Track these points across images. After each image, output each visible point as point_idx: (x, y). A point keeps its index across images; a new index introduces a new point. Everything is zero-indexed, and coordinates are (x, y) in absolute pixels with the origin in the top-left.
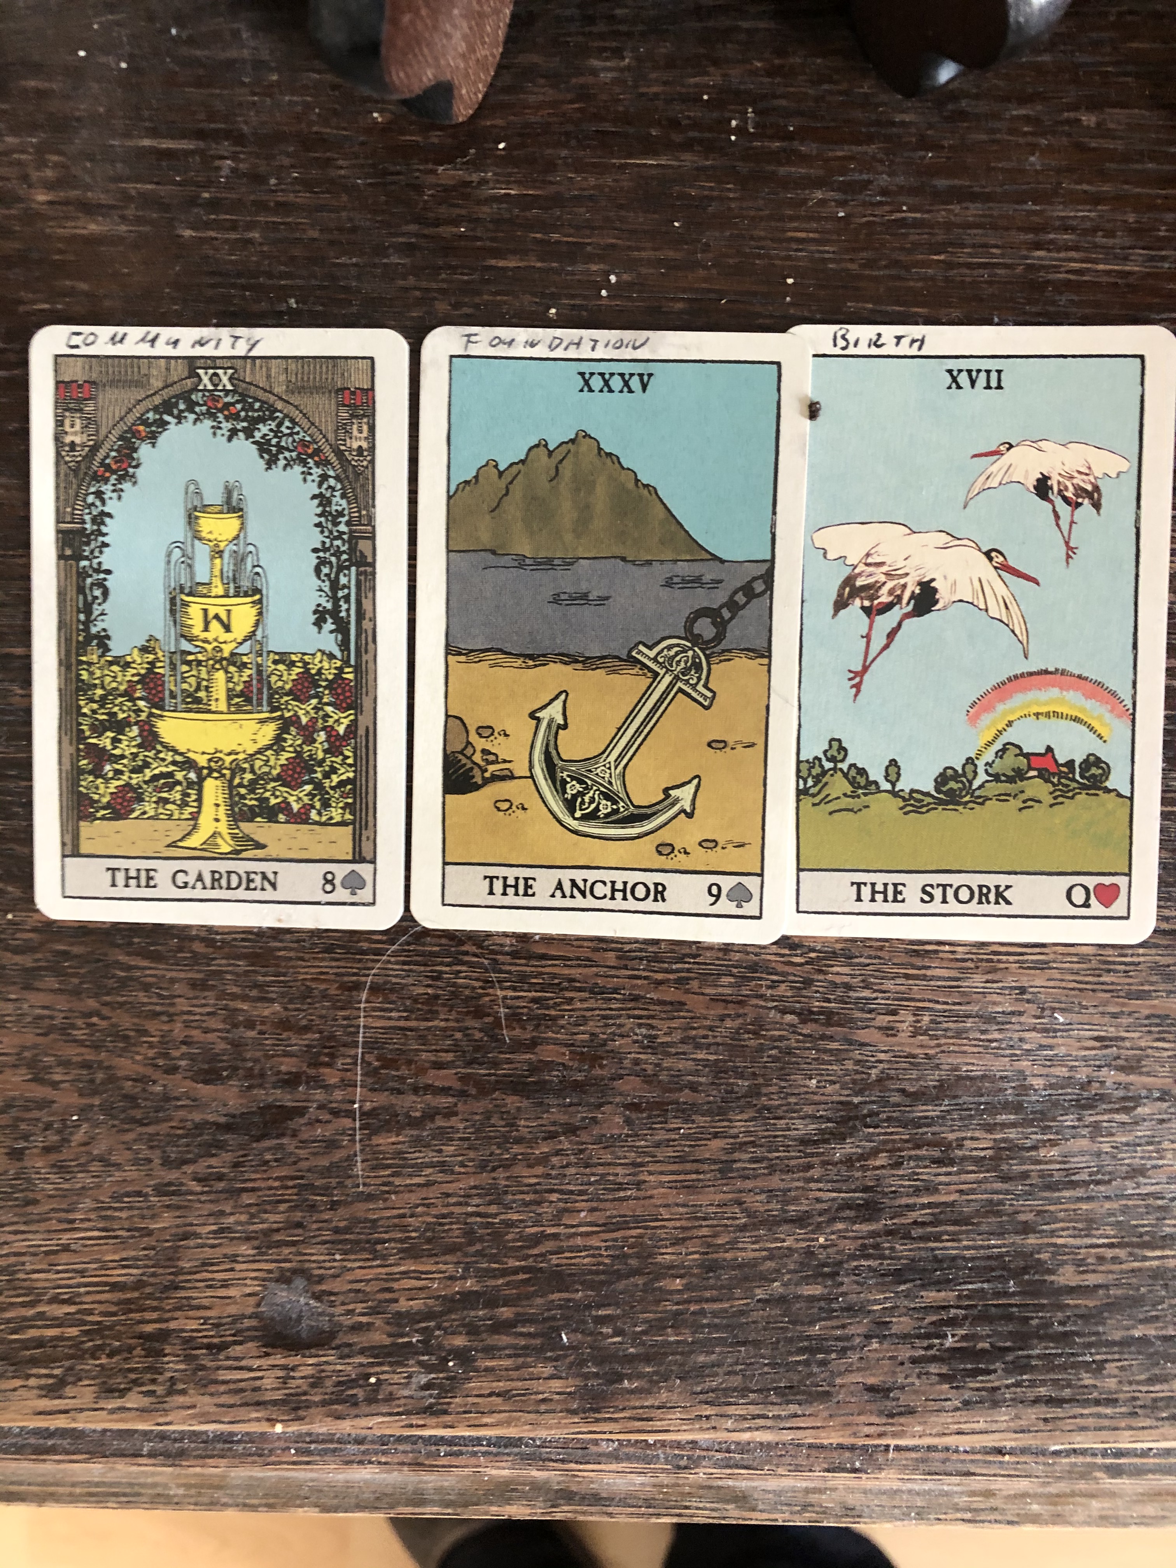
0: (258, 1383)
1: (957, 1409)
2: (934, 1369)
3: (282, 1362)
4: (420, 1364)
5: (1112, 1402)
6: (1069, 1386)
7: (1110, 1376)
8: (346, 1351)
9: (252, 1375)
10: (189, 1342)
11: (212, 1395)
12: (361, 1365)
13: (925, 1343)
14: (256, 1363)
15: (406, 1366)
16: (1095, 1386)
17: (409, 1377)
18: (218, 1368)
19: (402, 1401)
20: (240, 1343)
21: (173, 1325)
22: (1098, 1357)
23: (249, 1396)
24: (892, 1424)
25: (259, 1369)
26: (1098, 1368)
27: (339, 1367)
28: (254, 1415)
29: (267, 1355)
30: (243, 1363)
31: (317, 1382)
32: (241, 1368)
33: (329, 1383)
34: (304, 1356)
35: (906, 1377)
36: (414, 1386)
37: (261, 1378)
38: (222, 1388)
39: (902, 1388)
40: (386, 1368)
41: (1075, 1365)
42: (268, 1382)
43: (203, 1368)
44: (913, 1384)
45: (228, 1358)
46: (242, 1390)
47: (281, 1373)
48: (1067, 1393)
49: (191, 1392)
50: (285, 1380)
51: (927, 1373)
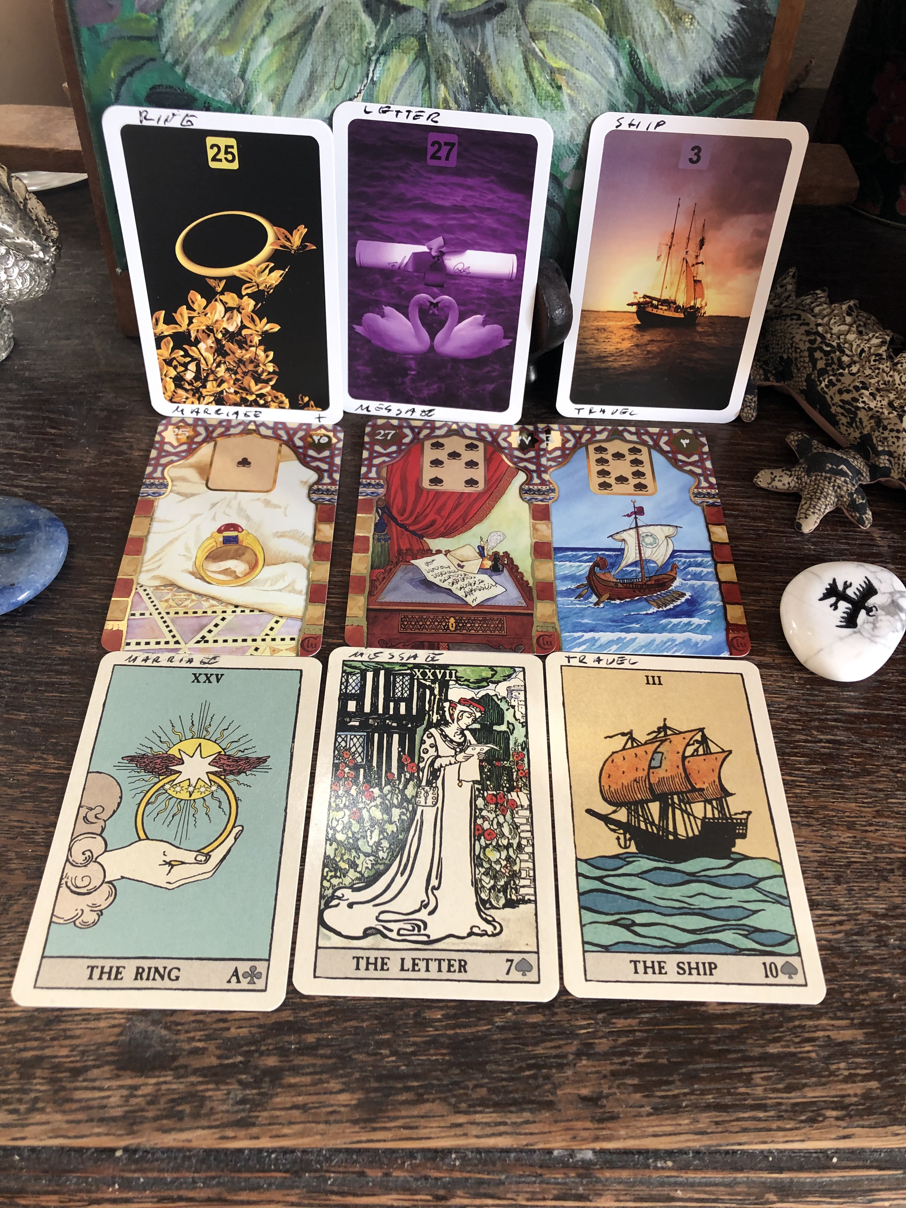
0: (105, 1101)
1: (649, 1115)
2: (629, 1081)
3: (129, 1082)
4: (240, 1082)
5: (763, 1107)
6: (729, 1094)
7: (757, 1085)
8: (182, 1071)
9: (103, 1094)
10: (57, 1068)
11: (64, 1112)
12: (193, 1084)
13: (620, 1061)
14: (107, 1084)
15: (227, 1084)
16: (748, 1094)
17: (228, 1094)
18: (76, 1089)
19: (220, 1115)
20: (98, 1067)
21: (47, 1052)
22: (745, 1070)
23: (95, 1113)
24: (603, 1129)
25: (109, 1089)
26: (747, 1079)
27: (174, 1086)
28: (97, 1130)
29: (118, 1077)
30: (97, 1084)
31: (153, 1100)
32: (94, 1088)
33: (163, 1100)
34: (147, 1077)
35: (609, 1088)
36: (231, 1102)
37: (109, 1097)
38: (74, 1106)
39: (607, 1097)
40: (211, 1086)
41: (731, 1077)
42: (114, 1100)
43: (64, 1089)
44: (615, 1094)
45: (84, 1080)
46: (90, 1108)
47: (125, 1092)
48: (728, 1100)
49: (48, 1110)
50: (127, 1098)
51: (624, 1084)
